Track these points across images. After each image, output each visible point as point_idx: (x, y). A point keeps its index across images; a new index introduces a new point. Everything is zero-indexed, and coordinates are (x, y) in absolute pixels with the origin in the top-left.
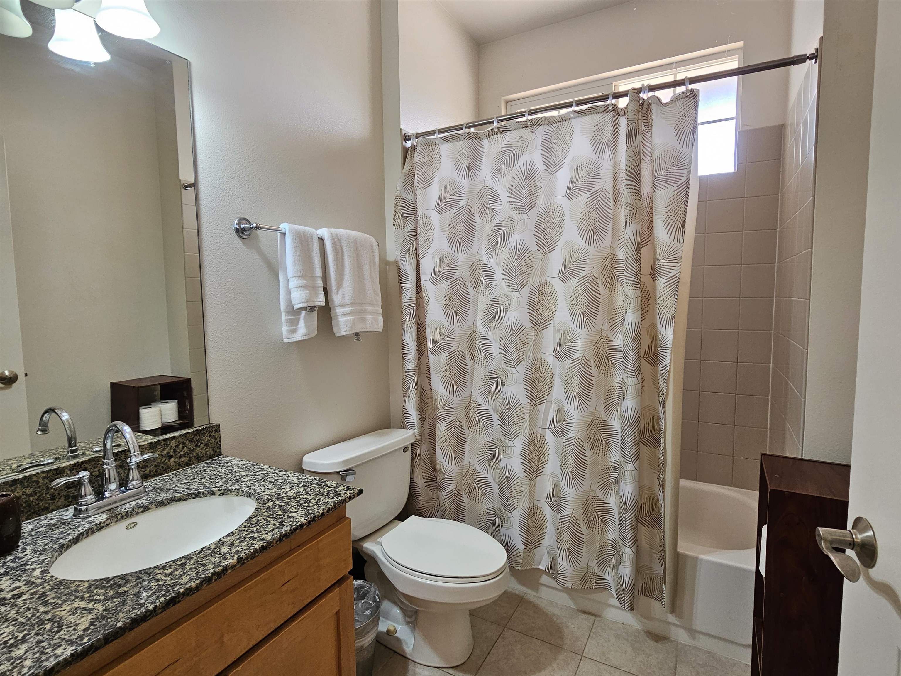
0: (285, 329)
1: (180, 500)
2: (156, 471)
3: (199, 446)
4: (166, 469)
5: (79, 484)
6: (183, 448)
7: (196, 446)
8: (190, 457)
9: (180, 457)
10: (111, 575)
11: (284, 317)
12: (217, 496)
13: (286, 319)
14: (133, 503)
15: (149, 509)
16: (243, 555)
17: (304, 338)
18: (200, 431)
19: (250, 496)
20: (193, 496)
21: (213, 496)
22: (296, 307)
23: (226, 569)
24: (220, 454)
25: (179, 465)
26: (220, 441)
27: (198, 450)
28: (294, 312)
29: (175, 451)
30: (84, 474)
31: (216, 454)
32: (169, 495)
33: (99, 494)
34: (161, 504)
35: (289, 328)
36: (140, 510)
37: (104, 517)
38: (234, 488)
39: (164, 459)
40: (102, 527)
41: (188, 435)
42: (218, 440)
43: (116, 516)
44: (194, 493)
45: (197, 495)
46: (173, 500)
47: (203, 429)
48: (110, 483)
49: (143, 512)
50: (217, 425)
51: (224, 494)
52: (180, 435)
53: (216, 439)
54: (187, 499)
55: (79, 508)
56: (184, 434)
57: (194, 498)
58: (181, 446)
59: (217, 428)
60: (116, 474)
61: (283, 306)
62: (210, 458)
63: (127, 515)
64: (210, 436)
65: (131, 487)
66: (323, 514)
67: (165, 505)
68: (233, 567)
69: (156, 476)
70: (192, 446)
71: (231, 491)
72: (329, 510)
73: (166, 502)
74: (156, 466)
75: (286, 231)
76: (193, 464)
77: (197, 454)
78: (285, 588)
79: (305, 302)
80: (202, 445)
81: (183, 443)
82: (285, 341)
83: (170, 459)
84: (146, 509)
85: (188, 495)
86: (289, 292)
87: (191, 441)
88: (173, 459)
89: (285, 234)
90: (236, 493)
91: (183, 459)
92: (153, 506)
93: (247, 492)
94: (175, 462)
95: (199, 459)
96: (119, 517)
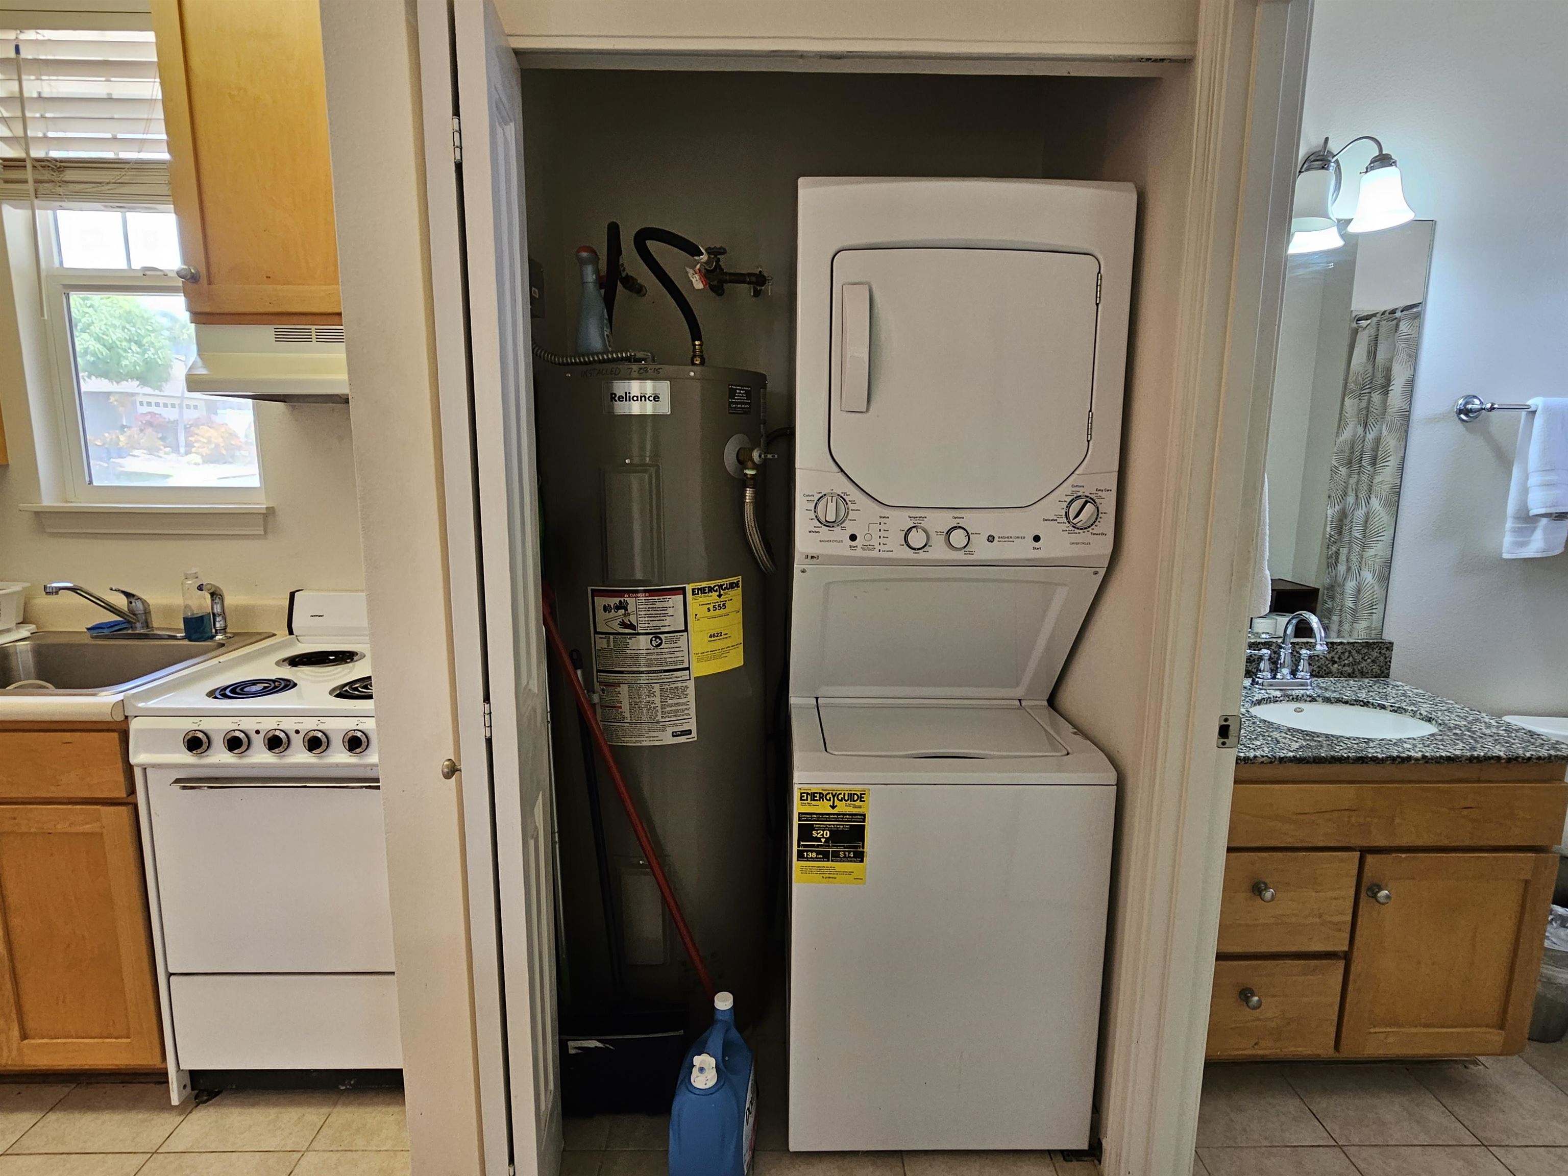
0: (1508, 539)
1: (1346, 703)
2: (1319, 672)
3: (1366, 660)
4: (1328, 673)
5: (1261, 658)
6: (1348, 657)
7: (1362, 658)
8: (1354, 669)
9: (1344, 666)
10: (1304, 729)
11: (1509, 524)
12: (1388, 711)
13: (1512, 528)
14: (1302, 692)
15: (1316, 701)
16: (1427, 754)
17: (1539, 555)
18: (1371, 644)
19: (1429, 721)
20: (1362, 703)
21: (1383, 710)
22: (1534, 512)
23: (1409, 758)
24: (1387, 676)
25: (1341, 674)
26: (1390, 662)
27: (1363, 664)
28: (1527, 520)
29: (1339, 658)
30: (1265, 652)
31: (1383, 675)
32: (1336, 695)
33: (1274, 671)
34: (1327, 700)
35: (1514, 539)
36: (1309, 699)
37: (1278, 694)
38: (1410, 709)
39: (1327, 662)
40: (1277, 701)
41: (1356, 645)
42: (1388, 659)
43: (1288, 696)
44: (1363, 701)
45: (1366, 704)
46: (1339, 701)
47: (1374, 643)
48: (1284, 667)
49: (1310, 701)
50: (1390, 643)
51: (1396, 712)
52: (1348, 643)
53: (1386, 658)
54: (1353, 705)
55: (1257, 680)
56: (1352, 643)
57: (1361, 706)
58: (1347, 654)
59: (1390, 646)
60: (1290, 661)
61: (1511, 507)
62: (1376, 677)
63: (1297, 699)
64: (1380, 653)
65: (1300, 677)
66: (1530, 759)
67: (1332, 703)
68: (1417, 759)
69: (1317, 677)
70: (1358, 657)
71: (1406, 711)
72: (1539, 758)
73: (1332, 699)
74: (1319, 667)
75: (1537, 409)
76: (1356, 677)
77: (1362, 668)
78: (1465, 812)
79: (1550, 507)
80: (1369, 660)
81: (1350, 652)
82: (1506, 556)
83: (1333, 664)
84: (1313, 700)
85: (1355, 700)
86: (1525, 491)
87: (1358, 652)
88: (1336, 666)
89: (1534, 412)
90: (1411, 714)
91: (1346, 668)
92: (1320, 699)
93: (1426, 716)
94: (1338, 670)
95: (1363, 674)
96: (1291, 698)
